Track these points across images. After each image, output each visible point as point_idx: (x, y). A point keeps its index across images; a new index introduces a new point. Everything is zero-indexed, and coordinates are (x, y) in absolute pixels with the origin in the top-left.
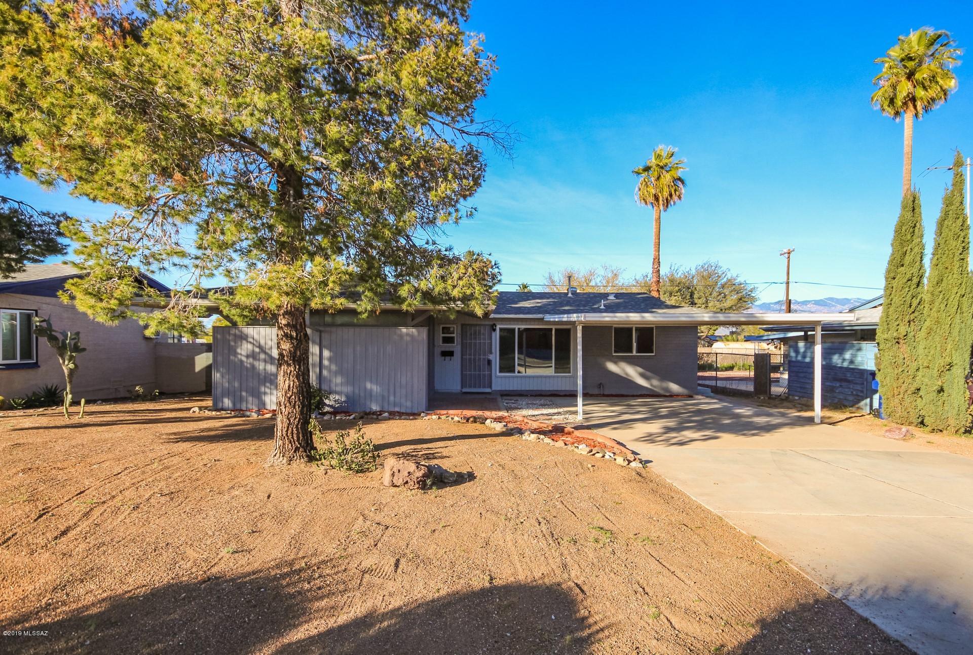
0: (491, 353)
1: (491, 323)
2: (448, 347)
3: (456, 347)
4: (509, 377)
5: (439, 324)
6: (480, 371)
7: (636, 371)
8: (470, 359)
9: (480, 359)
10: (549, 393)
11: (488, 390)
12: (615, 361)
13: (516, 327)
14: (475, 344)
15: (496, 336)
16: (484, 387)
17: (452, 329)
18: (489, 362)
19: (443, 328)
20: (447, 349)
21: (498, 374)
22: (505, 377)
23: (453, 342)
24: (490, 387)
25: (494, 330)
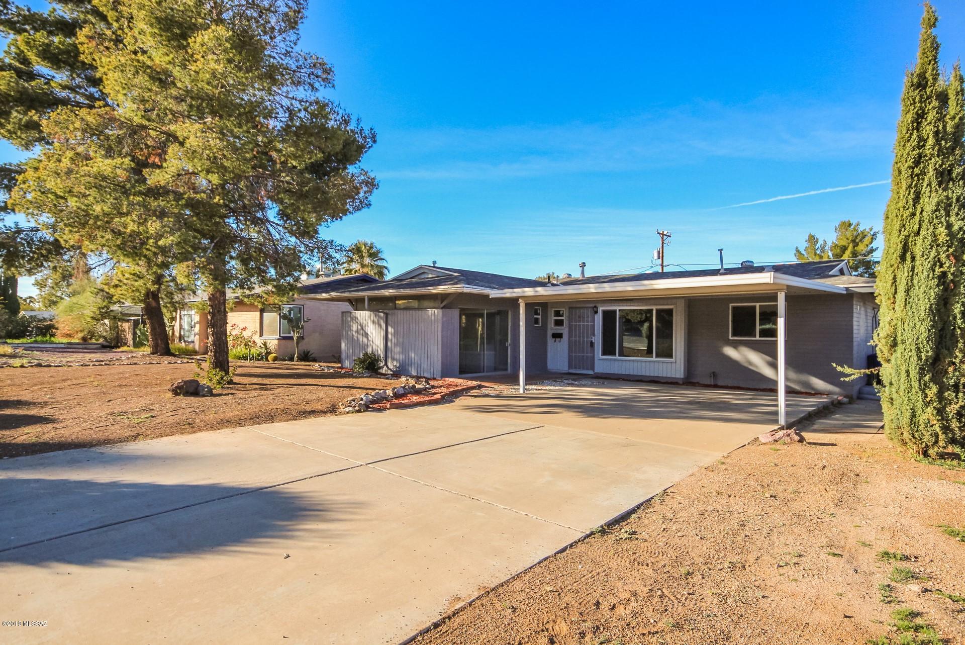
0: (594, 335)
1: (593, 305)
2: (558, 330)
3: (564, 330)
4: (611, 360)
5: (552, 307)
6: (583, 352)
7: (763, 359)
8: (576, 341)
9: (583, 341)
10: (649, 379)
11: (591, 372)
12: (735, 345)
13: (618, 309)
14: (580, 325)
15: (599, 318)
16: (587, 369)
17: (561, 312)
18: (592, 344)
19: (555, 311)
20: (559, 332)
21: (601, 357)
22: (606, 360)
23: (563, 325)
24: (593, 369)
25: (596, 312)
